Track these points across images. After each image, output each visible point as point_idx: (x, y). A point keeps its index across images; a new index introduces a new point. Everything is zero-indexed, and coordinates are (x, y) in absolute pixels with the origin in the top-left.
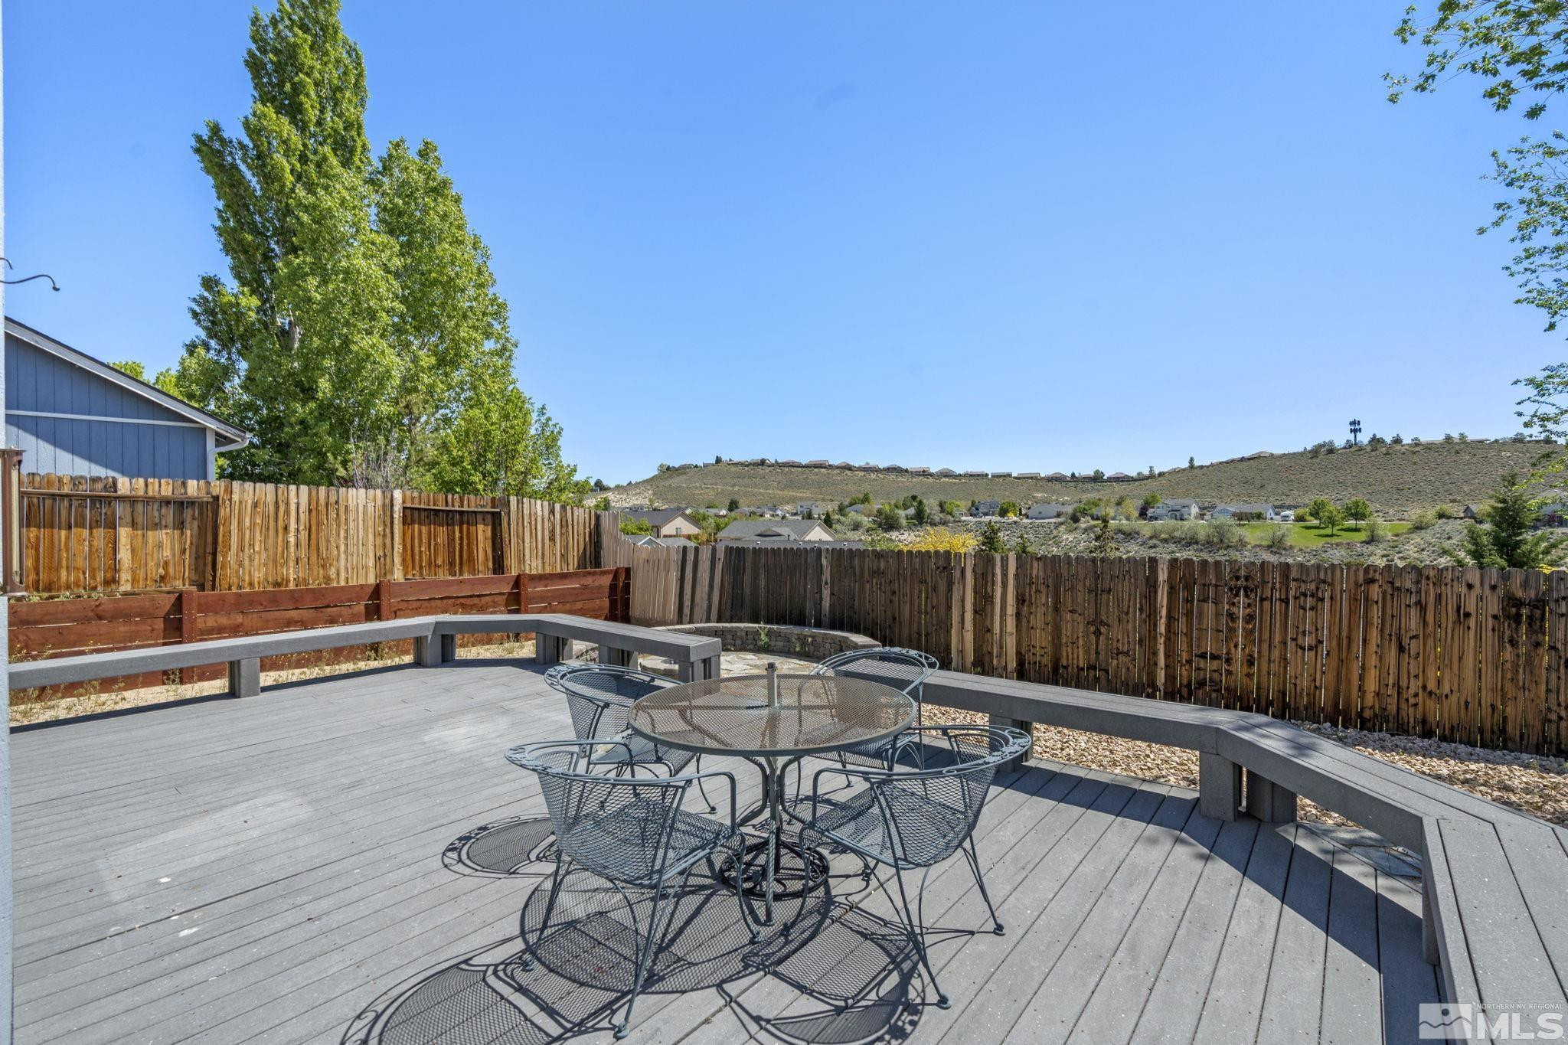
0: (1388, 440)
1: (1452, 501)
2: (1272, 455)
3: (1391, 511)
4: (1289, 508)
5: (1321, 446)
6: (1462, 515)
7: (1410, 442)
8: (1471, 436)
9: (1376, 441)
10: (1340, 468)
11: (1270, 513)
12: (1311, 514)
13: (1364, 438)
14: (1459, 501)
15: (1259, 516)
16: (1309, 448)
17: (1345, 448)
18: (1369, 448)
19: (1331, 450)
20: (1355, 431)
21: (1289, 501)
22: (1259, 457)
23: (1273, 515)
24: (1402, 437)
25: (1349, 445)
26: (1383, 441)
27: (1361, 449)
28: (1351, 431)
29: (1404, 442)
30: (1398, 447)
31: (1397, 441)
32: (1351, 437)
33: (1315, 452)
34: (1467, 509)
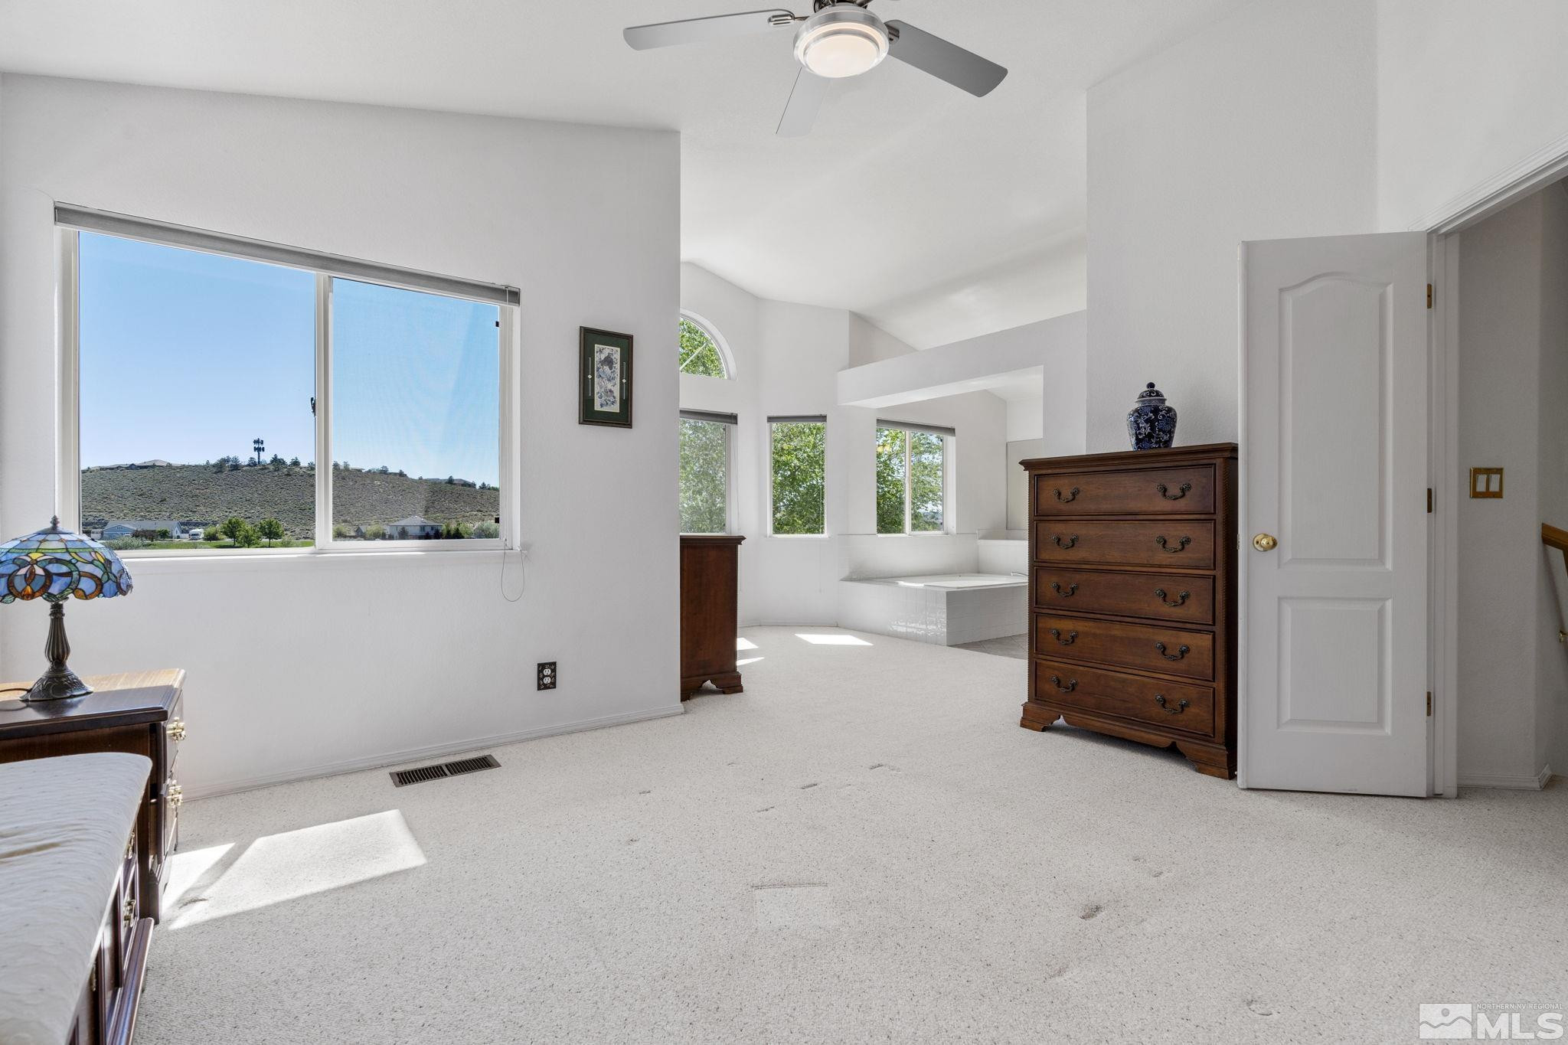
0: (288, 461)
1: (345, 521)
2: (169, 466)
3: (297, 530)
4: (197, 525)
5: (224, 461)
6: (353, 534)
7: (307, 465)
8: (353, 466)
9: (277, 461)
10: (246, 486)
11: (176, 532)
12: (225, 533)
13: (266, 457)
14: (349, 522)
15: (164, 535)
16: (213, 462)
17: (249, 465)
18: (271, 468)
19: (236, 467)
20: (258, 450)
21: (195, 518)
22: (153, 466)
23: (179, 534)
24: (300, 460)
25: (253, 464)
26: (284, 463)
27: (265, 468)
28: (255, 449)
29: (302, 465)
30: (297, 469)
31: (296, 463)
32: (255, 455)
33: (220, 466)
34: (358, 530)
